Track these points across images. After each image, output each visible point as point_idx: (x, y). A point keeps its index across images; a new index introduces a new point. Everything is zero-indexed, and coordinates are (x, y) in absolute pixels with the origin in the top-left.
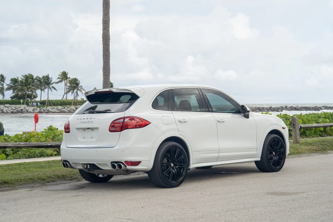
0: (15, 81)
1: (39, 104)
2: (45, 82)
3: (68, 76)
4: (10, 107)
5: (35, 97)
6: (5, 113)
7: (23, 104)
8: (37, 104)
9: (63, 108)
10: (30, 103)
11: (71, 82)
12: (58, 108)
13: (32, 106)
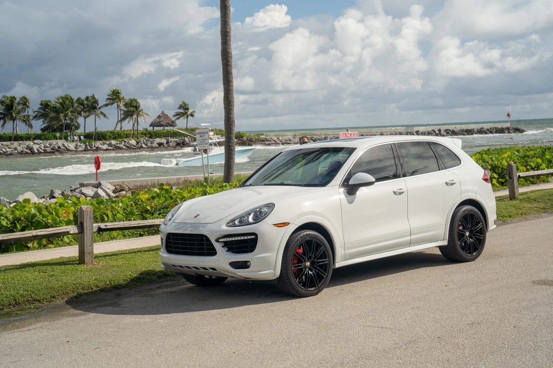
0: (45, 105)
1: (82, 137)
2: (90, 106)
3: (121, 96)
4: (41, 143)
5: (77, 128)
6: (35, 153)
7: (60, 138)
8: (80, 138)
9: (119, 142)
10: (69, 138)
11: (126, 105)
12: (111, 143)
13: (73, 141)
